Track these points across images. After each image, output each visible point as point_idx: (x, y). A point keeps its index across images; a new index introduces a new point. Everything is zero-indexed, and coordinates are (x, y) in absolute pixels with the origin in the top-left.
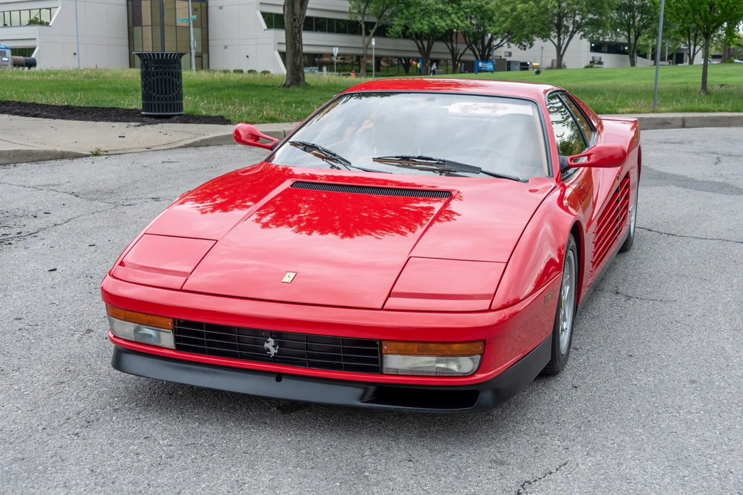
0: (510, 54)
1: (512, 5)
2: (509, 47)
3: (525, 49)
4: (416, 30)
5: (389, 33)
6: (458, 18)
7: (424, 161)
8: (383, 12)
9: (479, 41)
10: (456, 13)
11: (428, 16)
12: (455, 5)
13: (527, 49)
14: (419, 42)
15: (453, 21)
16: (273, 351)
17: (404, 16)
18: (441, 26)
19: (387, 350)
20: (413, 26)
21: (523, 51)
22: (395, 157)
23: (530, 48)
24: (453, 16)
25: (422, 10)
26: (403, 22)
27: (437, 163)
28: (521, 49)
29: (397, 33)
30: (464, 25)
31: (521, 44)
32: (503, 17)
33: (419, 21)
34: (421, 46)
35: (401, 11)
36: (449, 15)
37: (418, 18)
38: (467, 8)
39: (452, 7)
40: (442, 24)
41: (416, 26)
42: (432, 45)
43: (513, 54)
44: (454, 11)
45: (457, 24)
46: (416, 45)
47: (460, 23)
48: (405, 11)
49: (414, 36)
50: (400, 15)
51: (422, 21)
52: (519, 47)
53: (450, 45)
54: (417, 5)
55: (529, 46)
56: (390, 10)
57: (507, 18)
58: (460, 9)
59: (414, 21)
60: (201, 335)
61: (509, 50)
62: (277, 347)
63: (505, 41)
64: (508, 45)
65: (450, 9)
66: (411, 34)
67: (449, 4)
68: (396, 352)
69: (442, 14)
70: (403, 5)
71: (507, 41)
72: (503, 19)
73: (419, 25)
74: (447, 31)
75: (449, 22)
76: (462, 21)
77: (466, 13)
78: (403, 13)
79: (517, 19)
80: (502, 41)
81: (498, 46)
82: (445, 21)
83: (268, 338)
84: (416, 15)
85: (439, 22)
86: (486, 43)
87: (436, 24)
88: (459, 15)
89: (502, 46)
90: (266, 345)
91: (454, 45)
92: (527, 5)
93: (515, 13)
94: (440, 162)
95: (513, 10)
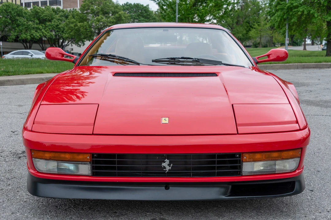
0: (72, 49)
1: (74, 24)
2: (72, 46)
3: (80, 47)
4: (23, 38)
5: (8, 39)
6: (46, 31)
7: (185, 60)
8: (4, 28)
9: (57, 43)
10: (45, 29)
11: (29, 31)
12: (43, 25)
13: (82, 46)
14: (25, 44)
15: (43, 33)
16: (168, 168)
17: (17, 31)
18: (37, 36)
19: (246, 159)
20: (22, 36)
21: (79, 48)
22: (167, 59)
23: (83, 46)
24: (43, 30)
25: (25, 28)
26: (16, 34)
27: (193, 61)
28: (78, 46)
29: (13, 39)
30: (49, 34)
31: (78, 44)
32: (70, 29)
33: (25, 33)
34: (26, 46)
35: (14, 28)
36: (41, 30)
37: (24, 32)
38: (49, 26)
39: (42, 25)
40: (37, 35)
41: (23, 36)
42: (32, 45)
43: (74, 49)
44: (43, 28)
45: (45, 34)
46: (23, 46)
47: (47, 34)
48: (17, 28)
49: (22, 41)
50: (13, 30)
51: (26, 33)
52: (77, 46)
53: (41, 45)
54: (23, 25)
55: (83, 45)
56: (8, 27)
57: (72, 31)
58: (46, 27)
59: (22, 34)
60: (114, 162)
61: (72, 47)
62: (172, 165)
63: (70, 43)
64: (71, 44)
65: (41, 27)
66: (20, 40)
67: (40, 24)
68: (252, 160)
69: (37, 29)
70: (16, 25)
71: (71, 43)
72: (70, 31)
73: (25, 36)
74: (40, 38)
75: (41, 34)
76: (48, 33)
77: (49, 29)
78: (16, 30)
79: (78, 30)
80: (68, 43)
81: (67, 45)
82: (38, 33)
83: (165, 159)
84: (23, 30)
85: (36, 34)
86: (60, 44)
87: (34, 35)
88: (46, 29)
89: (68, 45)
90: (163, 164)
91: (44, 45)
92: (83, 24)
93: (77, 27)
94: (196, 60)
95: (75, 26)
